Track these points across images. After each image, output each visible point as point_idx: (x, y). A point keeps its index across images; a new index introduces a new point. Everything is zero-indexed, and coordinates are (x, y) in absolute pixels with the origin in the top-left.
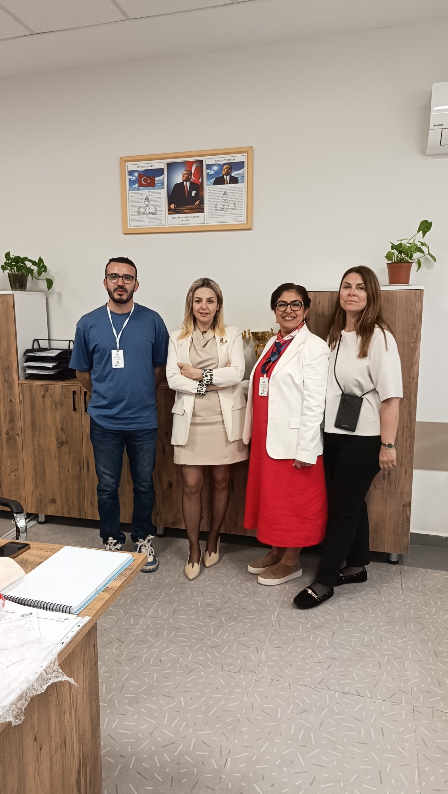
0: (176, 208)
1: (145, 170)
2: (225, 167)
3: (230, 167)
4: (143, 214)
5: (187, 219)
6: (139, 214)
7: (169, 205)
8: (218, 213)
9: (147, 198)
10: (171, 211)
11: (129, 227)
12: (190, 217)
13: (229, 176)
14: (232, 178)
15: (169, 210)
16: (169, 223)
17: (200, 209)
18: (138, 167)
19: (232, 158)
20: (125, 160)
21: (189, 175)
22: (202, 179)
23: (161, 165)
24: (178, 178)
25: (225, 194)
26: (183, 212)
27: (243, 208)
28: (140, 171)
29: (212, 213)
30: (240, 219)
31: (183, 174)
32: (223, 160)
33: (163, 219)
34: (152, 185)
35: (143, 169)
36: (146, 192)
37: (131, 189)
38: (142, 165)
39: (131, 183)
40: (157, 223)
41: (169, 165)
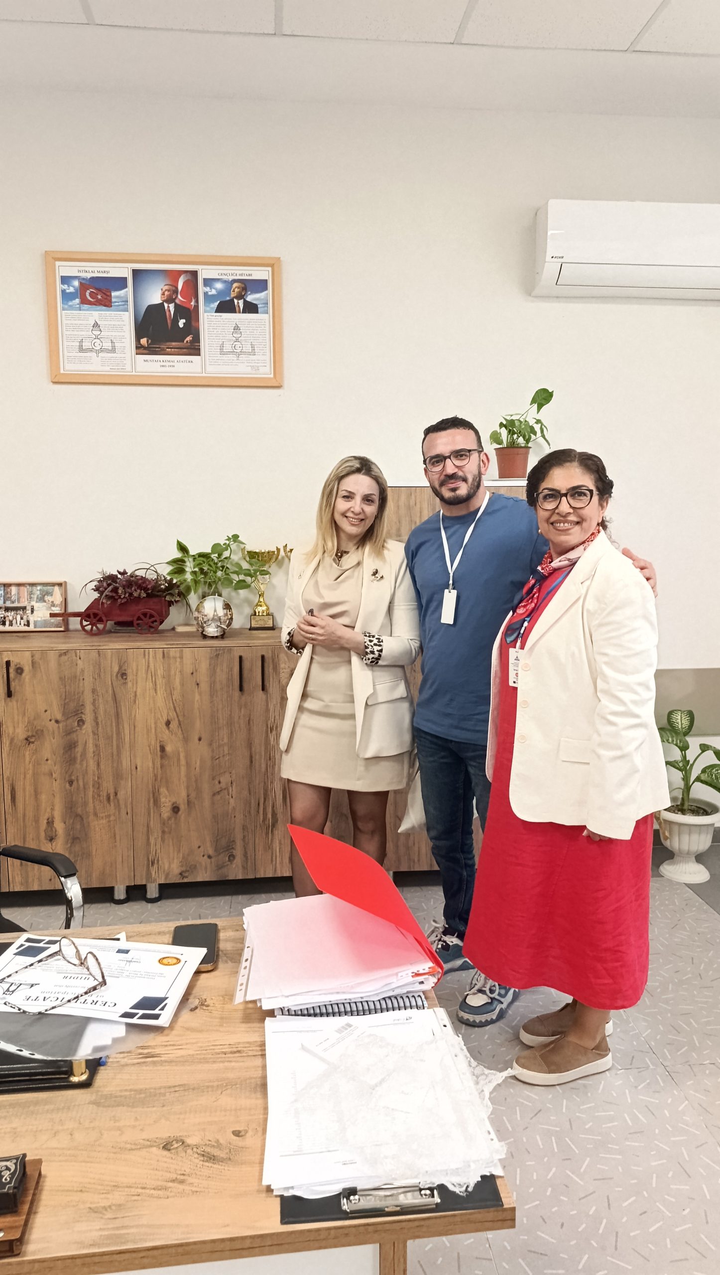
0: (150, 344)
1: (92, 278)
2: (235, 285)
3: (243, 286)
4: (91, 350)
5: (171, 364)
6: (81, 349)
7: (138, 338)
8: (225, 357)
9: (96, 325)
10: (140, 349)
11: (62, 371)
12: (176, 361)
13: (242, 300)
14: (245, 302)
15: (137, 348)
16: (138, 369)
17: (194, 349)
18: (79, 271)
19: (248, 273)
20: (52, 258)
21: (173, 294)
22: (197, 301)
23: (123, 271)
24: (154, 295)
25: (237, 328)
26: (163, 352)
27: (268, 354)
28: (84, 279)
29: (215, 358)
30: (262, 370)
31: (162, 289)
32: (232, 275)
33: (128, 362)
34: (106, 302)
35: (89, 275)
36: (95, 314)
37: (66, 307)
38: (87, 269)
39: (66, 297)
40: (117, 368)
41: (136, 273)
